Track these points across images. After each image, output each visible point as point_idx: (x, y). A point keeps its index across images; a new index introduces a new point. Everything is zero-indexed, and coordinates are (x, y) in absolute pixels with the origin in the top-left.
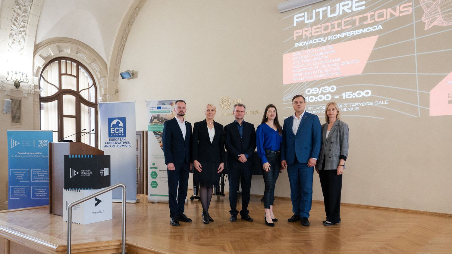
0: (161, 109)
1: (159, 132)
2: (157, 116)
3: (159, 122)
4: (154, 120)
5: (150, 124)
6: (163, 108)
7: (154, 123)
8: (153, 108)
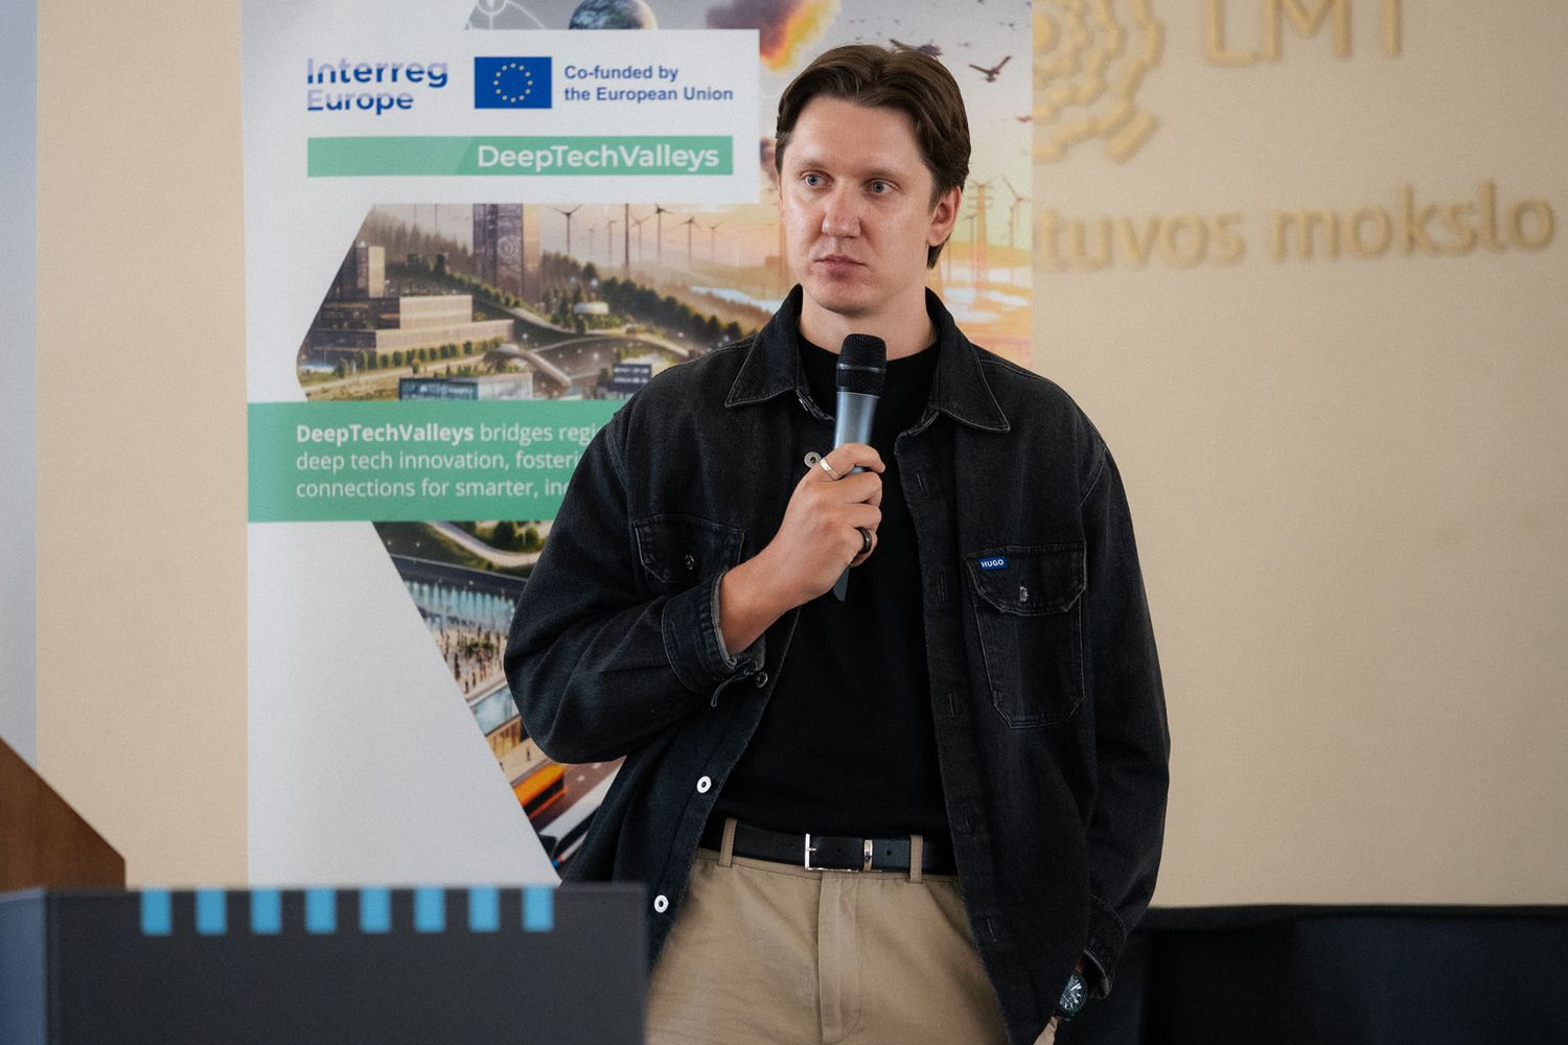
0: (540, 97)
1: (503, 537)
2: (463, 235)
3: (496, 343)
4: (403, 301)
5: (305, 379)
6: (590, 84)
7: (411, 355)
8: (387, 74)
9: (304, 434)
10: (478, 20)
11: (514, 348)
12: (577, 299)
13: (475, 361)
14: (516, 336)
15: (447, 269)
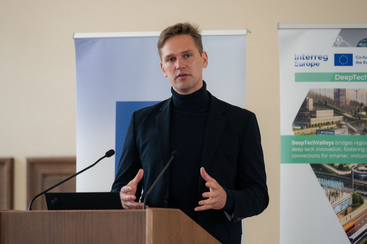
1: (341, 168)
2: (331, 96)
3: (339, 121)
4: (317, 112)
5: (294, 130)
6: (362, 60)
7: (319, 124)
8: (313, 58)
9: (294, 143)
10: (335, 45)
11: (344, 123)
12: (359, 111)
13: (334, 126)
14: (344, 120)
15: (328, 104)
